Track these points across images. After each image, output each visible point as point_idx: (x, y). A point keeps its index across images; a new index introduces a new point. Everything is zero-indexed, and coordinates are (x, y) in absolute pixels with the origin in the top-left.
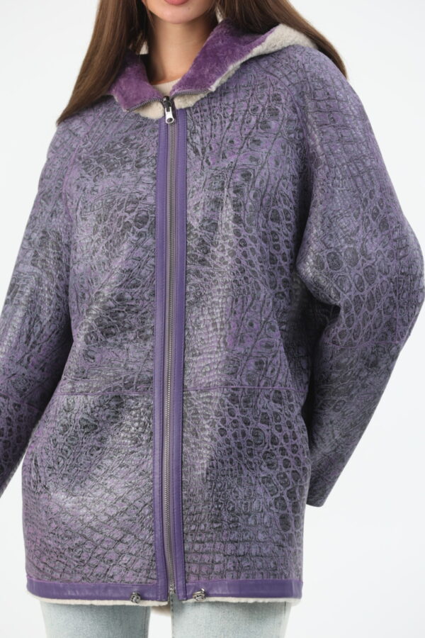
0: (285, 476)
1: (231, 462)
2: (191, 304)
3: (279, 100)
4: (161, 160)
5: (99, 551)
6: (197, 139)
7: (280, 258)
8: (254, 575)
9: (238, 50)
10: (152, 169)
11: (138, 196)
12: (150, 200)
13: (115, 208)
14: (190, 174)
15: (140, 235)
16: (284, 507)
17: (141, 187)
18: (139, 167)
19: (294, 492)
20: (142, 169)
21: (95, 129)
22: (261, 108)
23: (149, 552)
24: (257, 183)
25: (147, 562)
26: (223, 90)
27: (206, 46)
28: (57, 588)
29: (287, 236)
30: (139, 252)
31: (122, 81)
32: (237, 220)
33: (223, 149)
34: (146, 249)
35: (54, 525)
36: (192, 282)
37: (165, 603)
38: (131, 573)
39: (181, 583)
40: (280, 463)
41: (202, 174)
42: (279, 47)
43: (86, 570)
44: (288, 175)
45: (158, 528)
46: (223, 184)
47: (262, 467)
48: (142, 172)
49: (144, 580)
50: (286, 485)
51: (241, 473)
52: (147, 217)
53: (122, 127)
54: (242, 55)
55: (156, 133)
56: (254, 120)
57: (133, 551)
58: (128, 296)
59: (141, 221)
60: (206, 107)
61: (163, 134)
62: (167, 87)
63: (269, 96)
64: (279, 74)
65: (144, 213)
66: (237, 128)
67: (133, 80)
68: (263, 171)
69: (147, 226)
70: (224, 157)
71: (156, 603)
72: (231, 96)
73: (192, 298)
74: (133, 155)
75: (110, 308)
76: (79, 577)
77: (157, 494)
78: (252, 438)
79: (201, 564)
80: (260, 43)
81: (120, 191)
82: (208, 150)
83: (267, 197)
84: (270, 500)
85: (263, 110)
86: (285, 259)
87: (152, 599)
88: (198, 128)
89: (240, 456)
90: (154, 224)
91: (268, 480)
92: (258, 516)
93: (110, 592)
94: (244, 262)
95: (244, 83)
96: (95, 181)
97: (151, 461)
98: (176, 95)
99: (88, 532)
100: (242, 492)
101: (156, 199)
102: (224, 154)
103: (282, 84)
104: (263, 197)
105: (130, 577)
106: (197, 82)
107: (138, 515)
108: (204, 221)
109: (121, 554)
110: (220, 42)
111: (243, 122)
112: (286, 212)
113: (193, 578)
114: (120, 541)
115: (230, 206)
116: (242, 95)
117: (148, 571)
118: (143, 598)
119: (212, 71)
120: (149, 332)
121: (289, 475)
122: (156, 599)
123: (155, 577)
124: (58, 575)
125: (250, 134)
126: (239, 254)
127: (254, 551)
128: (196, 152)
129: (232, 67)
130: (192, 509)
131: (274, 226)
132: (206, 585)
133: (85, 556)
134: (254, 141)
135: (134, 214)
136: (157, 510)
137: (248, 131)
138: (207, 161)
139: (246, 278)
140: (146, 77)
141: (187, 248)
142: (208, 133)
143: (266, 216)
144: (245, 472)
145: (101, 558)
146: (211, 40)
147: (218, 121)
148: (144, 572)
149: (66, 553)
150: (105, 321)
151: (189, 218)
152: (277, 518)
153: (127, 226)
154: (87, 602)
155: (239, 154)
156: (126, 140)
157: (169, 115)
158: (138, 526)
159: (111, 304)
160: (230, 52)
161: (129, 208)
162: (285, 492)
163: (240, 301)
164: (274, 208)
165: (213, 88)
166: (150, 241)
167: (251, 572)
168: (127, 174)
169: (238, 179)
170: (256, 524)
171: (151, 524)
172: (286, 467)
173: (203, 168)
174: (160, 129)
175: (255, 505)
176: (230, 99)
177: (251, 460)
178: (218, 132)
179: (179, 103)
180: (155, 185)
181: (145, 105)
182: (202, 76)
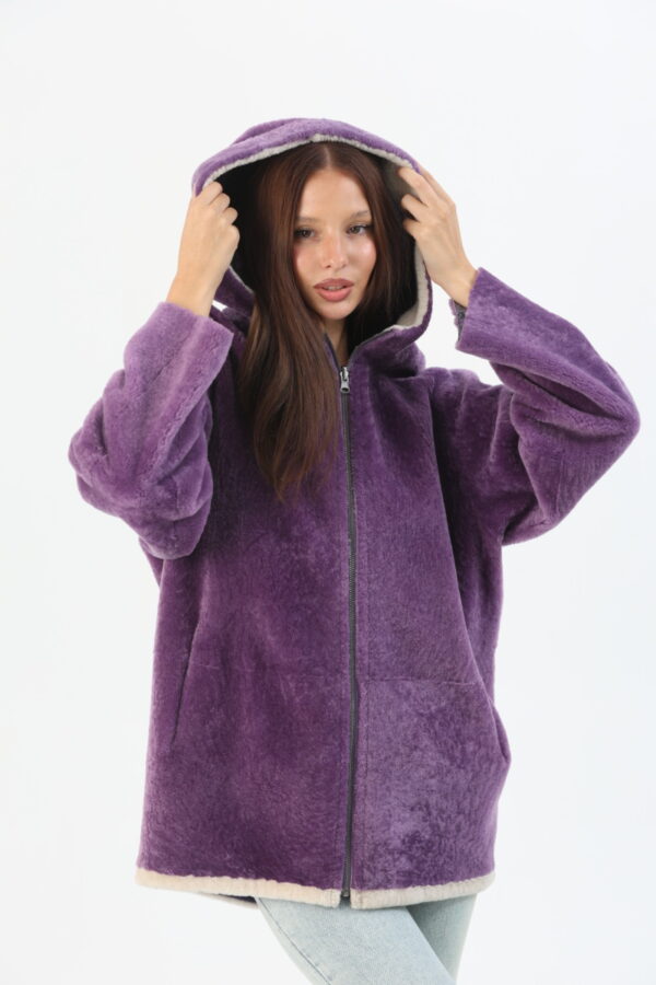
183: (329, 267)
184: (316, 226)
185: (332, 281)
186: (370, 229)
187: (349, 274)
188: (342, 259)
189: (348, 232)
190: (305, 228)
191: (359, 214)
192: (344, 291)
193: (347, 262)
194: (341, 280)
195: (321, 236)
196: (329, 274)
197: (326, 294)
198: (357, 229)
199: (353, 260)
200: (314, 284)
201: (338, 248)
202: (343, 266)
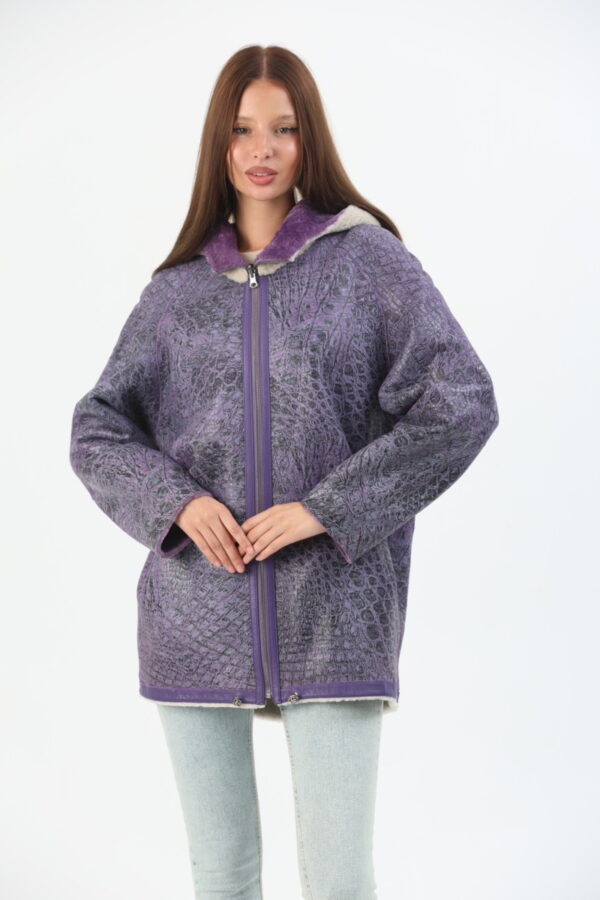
0: (371, 592)
1: (319, 581)
2: (276, 447)
3: (348, 270)
4: (245, 320)
5: (206, 662)
6: (278, 303)
7: (354, 406)
8: (339, 678)
9: (314, 228)
10: (238, 329)
11: (227, 355)
12: (238, 358)
13: (207, 364)
14: (271, 334)
15: (229, 390)
16: (372, 619)
17: (229, 346)
18: (227, 326)
19: (381, 606)
20: (230, 329)
21: (188, 284)
22: (333, 276)
23: (248, 663)
24: (331, 343)
25: (247, 671)
26: (300, 261)
27: (287, 222)
28: (169, 692)
29: (361, 386)
30: (229, 404)
31: (215, 245)
32: (315, 375)
33: (301, 312)
34: (235, 401)
35: (166, 639)
36: (276, 429)
37: (263, 706)
38: (233, 680)
39: (276, 689)
40: (367, 581)
41: (282, 335)
42: (348, 226)
43: (195, 677)
44: (359, 333)
45: (256, 642)
46: (301, 343)
47: (350, 585)
48: (229, 331)
49: (244, 686)
50: (372, 599)
51: (329, 590)
52: (235, 373)
53: (212, 286)
54: (318, 232)
55: (242, 296)
56: (327, 287)
57: (235, 662)
59: (230, 377)
60: (285, 275)
61: (247, 296)
62: (252, 255)
63: (339, 266)
64: (347, 247)
65: (232, 370)
66: (313, 294)
67: (223, 246)
68: (336, 332)
69: (235, 381)
70: (302, 320)
71: (255, 707)
72: (307, 266)
73: (277, 443)
74: (221, 314)
75: (210, 454)
76: (188, 684)
77: (254, 614)
78: (337, 560)
79: (293, 673)
80: (333, 223)
81: (211, 350)
82: (287, 313)
83: (340, 354)
84: (357, 612)
85: (335, 278)
86: (359, 407)
87: (252, 703)
88: (279, 293)
89: (327, 576)
90: (241, 379)
91: (356, 595)
92: (345, 627)
93: (216, 696)
94: (323, 412)
95: (317, 255)
96: (188, 334)
97: (247, 586)
98: (260, 263)
99: (195, 646)
100: (329, 607)
101: (242, 356)
102: (301, 317)
103: (350, 256)
104: (337, 354)
105: (232, 684)
106: (279, 253)
107: (238, 631)
108: (285, 375)
109: (224, 665)
110: (299, 220)
111: (318, 289)
112: (359, 366)
113: (286, 684)
114: (223, 653)
115: (308, 363)
116: (316, 266)
117: (248, 679)
118: (244, 701)
119: (292, 244)
120: (241, 473)
121: (375, 591)
122: (255, 703)
123: (254, 683)
124: (170, 682)
125: (324, 299)
126: (318, 405)
127: (339, 658)
128: (277, 314)
129: (309, 242)
130: (285, 626)
131: (347, 379)
132: (298, 689)
133: (193, 666)
134: (328, 306)
135: (224, 371)
136: (255, 626)
137: (322, 297)
138: (287, 323)
139: (325, 426)
140: (236, 245)
141: (272, 399)
142: (288, 298)
143: (341, 371)
144: (333, 589)
145: (208, 668)
146: (291, 218)
147: (296, 288)
148: (245, 680)
149: (177, 663)
151: (272, 373)
152: (365, 628)
153: (218, 382)
154: (197, 705)
155: (315, 317)
156: (215, 299)
157: (253, 280)
158: (238, 641)
159: (209, 451)
160: (308, 229)
161: (220, 365)
162: (372, 606)
163: (321, 446)
164: (348, 363)
165: (292, 259)
166: (238, 394)
167: (335, 676)
168: (215, 332)
169: (315, 339)
170: (342, 634)
171: (250, 639)
172: (372, 584)
173: (283, 329)
174: (244, 292)
175: (343, 618)
176: (306, 269)
177: (338, 579)
178: (296, 298)
179: (262, 271)
180: (242, 344)
181: (232, 269)
182: (283, 248)
183: (256, 157)
184: (250, 125)
185: (258, 169)
186: (294, 130)
187: (272, 165)
188: (265, 151)
189: (276, 132)
190: (241, 126)
191: (285, 117)
192: (270, 177)
193: (271, 154)
194: (265, 169)
195: (254, 133)
196: (257, 163)
197: (255, 179)
198: (284, 130)
199: (276, 154)
200: (245, 170)
201: (264, 142)
202: (267, 157)
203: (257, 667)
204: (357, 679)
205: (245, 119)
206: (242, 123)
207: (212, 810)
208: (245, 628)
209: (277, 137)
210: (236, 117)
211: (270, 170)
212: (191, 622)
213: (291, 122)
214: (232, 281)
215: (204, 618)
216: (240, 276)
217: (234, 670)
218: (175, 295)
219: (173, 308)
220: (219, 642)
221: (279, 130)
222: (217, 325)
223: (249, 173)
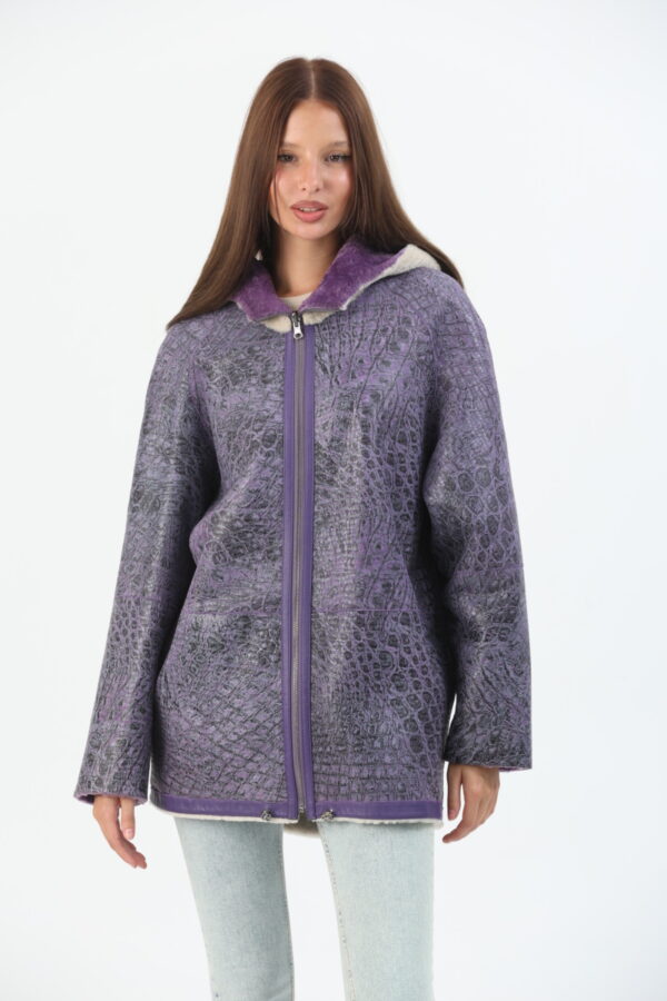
0: (416, 698)
1: (357, 685)
2: (319, 524)
3: (409, 323)
4: (287, 375)
5: (229, 770)
6: (325, 357)
7: (406, 480)
8: (378, 797)
9: (369, 271)
10: (279, 386)
11: (266, 414)
12: (278, 418)
13: (243, 425)
14: (318, 392)
15: (268, 455)
16: (416, 729)
17: (268, 405)
18: (265, 382)
19: (426, 714)
20: (270, 385)
21: (215, 333)
22: (390, 329)
23: (280, 771)
24: (386, 404)
25: (278, 781)
26: (353, 309)
27: (335, 264)
28: (186, 803)
30: (267, 472)
31: (250, 290)
32: (366, 441)
33: (352, 368)
34: (274, 468)
35: (184, 742)
36: (320, 502)
37: (295, 821)
38: (261, 791)
39: (311, 802)
40: (410, 685)
41: (330, 393)
42: (407, 269)
43: (216, 787)
44: (416, 397)
45: (289, 747)
46: (352, 404)
47: (391, 689)
48: (269, 387)
49: (274, 798)
50: (416, 706)
51: (368, 695)
52: (275, 436)
53: (246, 335)
54: (373, 276)
55: (283, 347)
56: (383, 341)
57: (264, 770)
58: (255, 516)
59: (269, 440)
60: (335, 325)
61: (289, 349)
62: (297, 301)
63: (399, 317)
64: (409, 297)
65: (272, 432)
66: (366, 348)
67: (261, 291)
68: (392, 392)
69: (275, 445)
70: (354, 377)
71: (287, 821)
72: (360, 315)
73: (320, 519)
74: (259, 368)
75: (238, 529)
76: (209, 794)
77: (287, 714)
78: (378, 661)
79: (329, 785)
80: (390, 265)
81: (247, 409)
82: (337, 369)
83: (395, 419)
84: (399, 721)
85: (393, 332)
87: (283, 817)
88: (327, 346)
89: (366, 679)
90: (282, 443)
91: (397, 702)
92: (386, 739)
93: (241, 808)
94: (372, 483)
95: (372, 302)
96: (223, 394)
97: (280, 682)
98: (305, 311)
99: (217, 750)
100: (368, 715)
101: (283, 417)
102: (353, 374)
103: (412, 307)
104: (391, 419)
105: (260, 795)
106: (329, 300)
107: (268, 735)
108: (332, 440)
109: (252, 773)
110: (351, 262)
111: (372, 343)
112: (413, 434)
113: (321, 798)
114: (251, 760)
115: (359, 427)
116: (370, 314)
117: (279, 789)
118: (274, 816)
119: (344, 290)
120: (278, 552)
121: (420, 697)
122: (287, 817)
123: (285, 795)
124: (187, 791)
125: (380, 354)
126: (367, 476)
127: (378, 774)
128: (325, 370)
129: (362, 287)
130: (319, 731)
131: (400, 448)
132: (334, 806)
133: (214, 774)
134: (383, 362)
135: (262, 433)
136: (287, 730)
137: (377, 352)
138: (336, 380)
139: (373, 500)
140: (273, 288)
141: (315, 468)
142: (337, 351)
143: (394, 438)
144: (373, 694)
145: (232, 776)
146: (341, 258)
147: (347, 340)
148: (275, 791)
149: (196, 770)
150: (234, 541)
151: (317, 437)
152: (408, 740)
153: (255, 445)
154: (218, 818)
155: (369, 374)
156: (251, 350)
157: (298, 330)
158: (269, 746)
159: (238, 524)
160: (361, 272)
161: (257, 426)
162: (416, 714)
163: (367, 522)
164: (402, 430)
165: (344, 307)
166: (278, 461)
167: (375, 795)
168: (252, 389)
169: (368, 400)
170: (382, 746)
171: (282, 745)
172: (417, 689)
173: (332, 386)
174: (286, 343)
175: (383, 728)
176: (359, 318)
177: (379, 682)
178: (347, 351)
179: (308, 319)
180: (283, 402)
181: (272, 317)
182: (333, 295)
183: (304, 189)
184: (297, 152)
185: (306, 203)
186: (347, 159)
187: (322, 198)
188: (315, 183)
189: (326, 160)
190: (287, 153)
191: (337, 144)
192: (319, 213)
193: (321, 186)
194: (316, 203)
195: (301, 161)
196: (305, 196)
197: (301, 215)
198: (335, 158)
199: (327, 186)
200: (291, 204)
201: (314, 172)
202: (318, 190)
203: (289, 777)
204: (399, 799)
205: (292, 145)
206: (287, 149)
207: (238, 932)
208: (277, 731)
209: (328, 166)
210: (281, 143)
211: (321, 205)
212: (213, 724)
213: (344, 149)
214: (272, 331)
215: (228, 719)
216: (282, 325)
217: (263, 781)
218: (200, 347)
219: (198, 361)
220: (245, 747)
221: (330, 158)
222: (254, 381)
223: (295, 208)
